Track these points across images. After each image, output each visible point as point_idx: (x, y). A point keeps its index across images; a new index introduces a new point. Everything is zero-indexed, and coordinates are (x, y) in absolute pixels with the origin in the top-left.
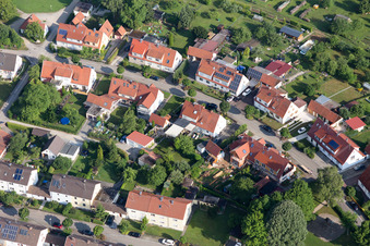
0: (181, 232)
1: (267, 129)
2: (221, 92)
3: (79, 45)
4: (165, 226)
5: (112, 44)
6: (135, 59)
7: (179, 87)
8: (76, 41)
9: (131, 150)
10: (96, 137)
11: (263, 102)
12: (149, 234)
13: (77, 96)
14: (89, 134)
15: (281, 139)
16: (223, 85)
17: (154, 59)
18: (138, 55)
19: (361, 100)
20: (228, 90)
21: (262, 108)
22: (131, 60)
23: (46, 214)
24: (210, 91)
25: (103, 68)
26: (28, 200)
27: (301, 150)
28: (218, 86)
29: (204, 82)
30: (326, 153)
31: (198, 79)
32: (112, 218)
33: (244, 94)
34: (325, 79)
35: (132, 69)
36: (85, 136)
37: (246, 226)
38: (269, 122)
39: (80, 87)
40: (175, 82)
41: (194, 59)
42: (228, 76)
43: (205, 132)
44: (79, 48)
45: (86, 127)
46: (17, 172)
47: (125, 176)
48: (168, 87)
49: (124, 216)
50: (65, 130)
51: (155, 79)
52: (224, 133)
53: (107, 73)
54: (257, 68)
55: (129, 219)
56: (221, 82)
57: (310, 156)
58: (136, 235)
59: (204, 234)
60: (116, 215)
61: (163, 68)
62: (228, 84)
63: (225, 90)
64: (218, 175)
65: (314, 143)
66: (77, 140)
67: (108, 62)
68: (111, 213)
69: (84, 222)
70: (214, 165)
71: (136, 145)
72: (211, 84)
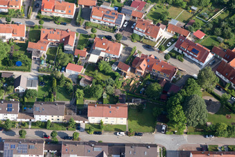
0: (125, 126)
1: (148, 47)
2: (110, 27)
3: (5, 8)
4: (114, 123)
5: (25, 4)
6: (46, 13)
7: (81, 28)
8: (3, 6)
9: (71, 76)
10: (44, 72)
11: (140, 30)
12: (107, 131)
13: (19, 44)
14: (38, 70)
15: (159, 52)
16: (111, 22)
17: (60, 11)
18: (49, 10)
19: (194, 18)
20: (114, 25)
21: (140, 33)
22: (43, 13)
23: (35, 130)
24: (103, 27)
25: (26, 22)
26: (19, 123)
27: (175, 57)
28: (107, 23)
29: (97, 22)
30: (190, 57)
31: (92, 20)
32: (79, 125)
33: (125, 26)
34: (167, 8)
35: (46, 20)
36: (36, 72)
37: (172, 116)
38: (147, 42)
39: (19, 38)
40: (78, 25)
41: (83, 7)
42: (113, 16)
43: (112, 56)
44: (6, 11)
45: (34, 65)
46: (8, 106)
47: (77, 95)
48: (75, 28)
49: (86, 122)
50: (22, 70)
51: (65, 24)
52: (123, 55)
53: (31, 25)
54: (126, 7)
55: (89, 123)
56: (109, 20)
57: (181, 61)
58: (99, 133)
59: (139, 124)
60: (81, 122)
61: (67, 16)
62: (114, 21)
63: (112, 25)
64: (132, 83)
65: (180, 51)
66: (32, 76)
67: (28, 18)
68: (77, 122)
69: (62, 131)
70: (127, 77)
71: (73, 72)
72: (102, 22)
